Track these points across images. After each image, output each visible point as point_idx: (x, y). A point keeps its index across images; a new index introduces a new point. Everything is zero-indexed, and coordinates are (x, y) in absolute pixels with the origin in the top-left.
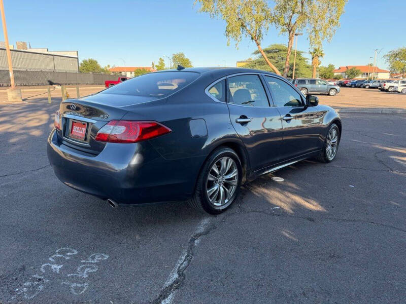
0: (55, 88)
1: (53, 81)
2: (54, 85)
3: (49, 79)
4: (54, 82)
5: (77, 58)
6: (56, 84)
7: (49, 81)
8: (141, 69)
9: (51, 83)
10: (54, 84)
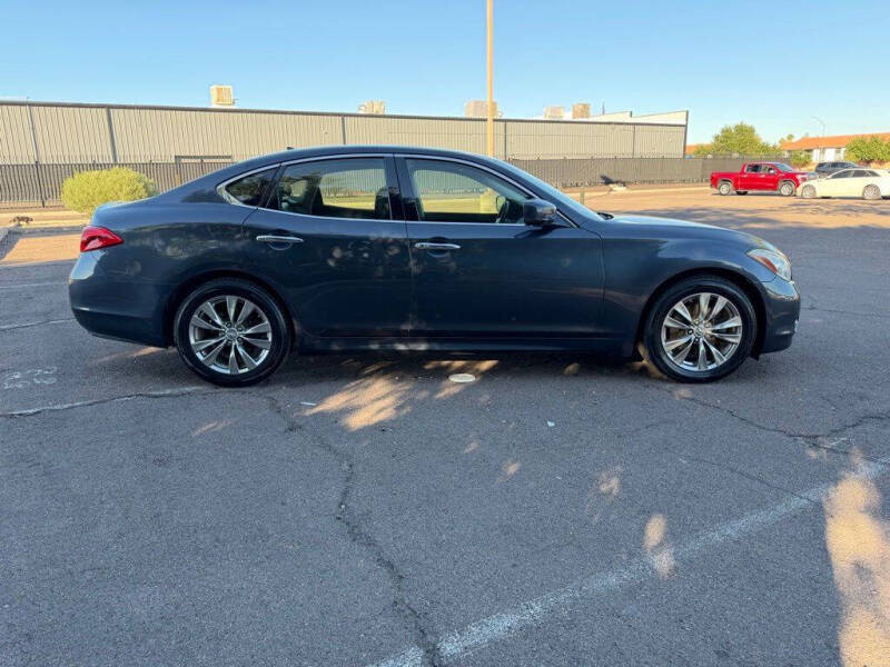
0: (611, 190)
1: (610, 177)
2: (611, 186)
3: (606, 174)
4: (614, 178)
5: (686, 126)
6: (617, 182)
7: (603, 177)
8: (868, 141)
9: (608, 181)
10: (612, 183)
